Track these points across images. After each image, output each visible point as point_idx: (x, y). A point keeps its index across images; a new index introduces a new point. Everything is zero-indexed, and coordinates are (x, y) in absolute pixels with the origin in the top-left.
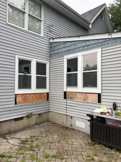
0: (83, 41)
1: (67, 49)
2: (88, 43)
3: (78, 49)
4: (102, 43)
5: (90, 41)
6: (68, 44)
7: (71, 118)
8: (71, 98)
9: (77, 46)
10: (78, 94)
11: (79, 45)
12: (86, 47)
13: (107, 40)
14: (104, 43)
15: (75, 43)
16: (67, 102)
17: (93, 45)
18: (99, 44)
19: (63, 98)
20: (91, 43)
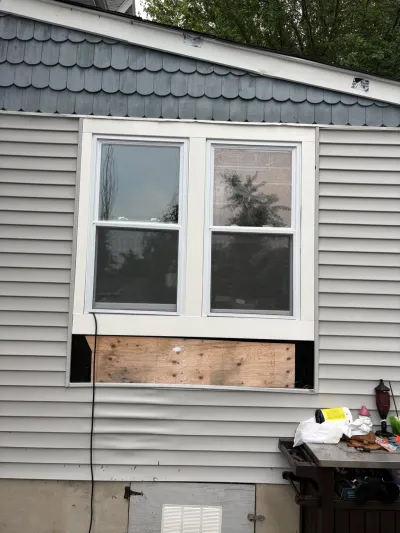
0: (218, 71)
1: (110, 82)
2: (247, 89)
3: (183, 101)
4: (323, 107)
5: (261, 83)
6: (119, 58)
7: (128, 493)
8: (124, 375)
9: (178, 85)
10: (177, 349)
11: (196, 85)
12: (235, 107)
13: (345, 101)
14: (327, 109)
15: (171, 66)
16: (98, 399)
17: (271, 105)
18: (306, 106)
19: (64, 380)
20: (263, 90)
